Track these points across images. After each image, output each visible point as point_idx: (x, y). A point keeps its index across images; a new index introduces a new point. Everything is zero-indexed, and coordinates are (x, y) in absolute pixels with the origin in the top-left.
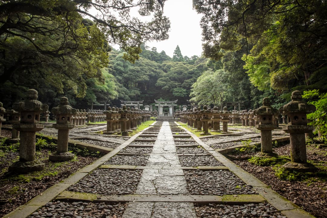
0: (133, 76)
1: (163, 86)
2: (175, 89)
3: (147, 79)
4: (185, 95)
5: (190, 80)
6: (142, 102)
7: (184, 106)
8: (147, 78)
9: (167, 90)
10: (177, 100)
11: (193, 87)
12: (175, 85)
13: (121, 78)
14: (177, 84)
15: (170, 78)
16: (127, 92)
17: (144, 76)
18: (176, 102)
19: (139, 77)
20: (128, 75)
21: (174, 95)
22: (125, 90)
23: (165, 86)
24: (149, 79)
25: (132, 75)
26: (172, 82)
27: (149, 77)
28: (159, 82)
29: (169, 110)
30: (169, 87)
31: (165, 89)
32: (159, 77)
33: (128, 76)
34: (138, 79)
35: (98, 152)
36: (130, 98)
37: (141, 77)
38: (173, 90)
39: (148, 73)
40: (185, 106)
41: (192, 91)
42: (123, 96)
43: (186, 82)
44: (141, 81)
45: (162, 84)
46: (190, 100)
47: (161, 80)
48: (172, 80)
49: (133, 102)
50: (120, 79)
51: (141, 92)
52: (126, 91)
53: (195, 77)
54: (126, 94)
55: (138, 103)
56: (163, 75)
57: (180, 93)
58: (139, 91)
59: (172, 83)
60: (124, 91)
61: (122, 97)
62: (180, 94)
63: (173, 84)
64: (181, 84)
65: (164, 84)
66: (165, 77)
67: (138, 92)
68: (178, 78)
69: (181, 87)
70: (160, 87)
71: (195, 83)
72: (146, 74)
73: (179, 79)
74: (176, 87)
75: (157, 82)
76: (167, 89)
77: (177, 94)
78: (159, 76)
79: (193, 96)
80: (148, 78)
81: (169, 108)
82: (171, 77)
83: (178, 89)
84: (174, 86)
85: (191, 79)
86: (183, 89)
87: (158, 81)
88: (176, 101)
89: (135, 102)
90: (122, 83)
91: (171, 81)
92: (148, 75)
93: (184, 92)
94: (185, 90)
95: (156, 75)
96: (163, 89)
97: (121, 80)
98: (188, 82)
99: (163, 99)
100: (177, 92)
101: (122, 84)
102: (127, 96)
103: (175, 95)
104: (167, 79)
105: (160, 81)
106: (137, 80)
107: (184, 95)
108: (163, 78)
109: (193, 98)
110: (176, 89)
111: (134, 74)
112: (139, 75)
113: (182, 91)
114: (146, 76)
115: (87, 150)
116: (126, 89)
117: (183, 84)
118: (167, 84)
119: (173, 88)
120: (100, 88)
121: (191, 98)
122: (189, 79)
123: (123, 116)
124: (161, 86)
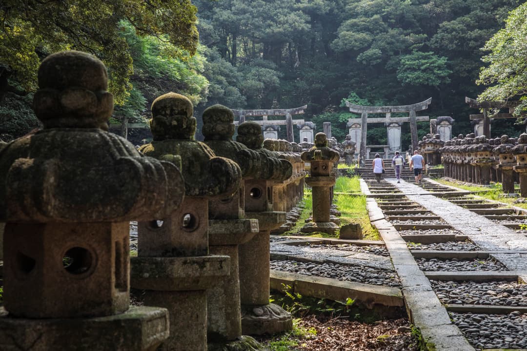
0: (253, 17)
1: (363, 50)
2: (406, 60)
3: (303, 25)
4: (443, 78)
5: (463, 22)
6: (302, 112)
7: (442, 120)
8: (299, 22)
9: (375, 62)
10: (428, 101)
11: (490, 48)
12: (404, 41)
13: (212, 27)
14: (410, 38)
15: (385, 18)
16: (235, 77)
17: (292, 16)
18: (424, 108)
19: (273, 20)
20: (234, 14)
21: (401, 82)
22: (227, 71)
23: (369, 47)
24: (310, 26)
25: (247, 15)
26: (392, 32)
27: (309, 19)
28: (346, 35)
29: (385, 135)
30: (383, 50)
31: (370, 59)
32: (343, 15)
33: (234, 17)
34: (269, 26)
35: (350, 301)
36: (244, 98)
37: (282, 18)
38: (398, 63)
39: (305, 5)
40: (446, 120)
41: (487, 65)
42: (223, 91)
43: (446, 30)
44: (280, 33)
45: (357, 44)
46: (481, 98)
47: (353, 26)
48: (392, 26)
49: (270, 111)
50: (205, 30)
51: (282, 75)
52: (231, 71)
53: (482, 9)
54: (230, 83)
55: (288, 115)
56: (359, 10)
57: (424, 71)
58: (276, 69)
59: (393, 36)
60: (222, 73)
61: (219, 93)
62: (426, 75)
63: (398, 41)
64: (428, 39)
65: (365, 40)
66: (366, 14)
67: (272, 75)
68: (415, 16)
69: (425, 49)
70: (349, 54)
71: (500, 35)
72: (299, 9)
73: (419, 20)
74: (407, 51)
75: (336, 37)
76: (377, 58)
77: (412, 76)
78: (343, 11)
79: (493, 82)
80: (307, 22)
81: (386, 127)
82: (389, 14)
83: (418, 59)
84: (403, 46)
85: (467, 18)
86: (435, 58)
87: (344, 32)
88: (425, 104)
89: (277, 113)
90: (214, 44)
91: (390, 30)
92: (306, 11)
93: (439, 68)
94: (442, 61)
95: (331, 10)
96: (361, 62)
97: (210, 35)
98: (453, 30)
99: (361, 98)
100: (412, 69)
101: (215, 47)
102: (235, 90)
103: (408, 80)
104: (376, 22)
105: (351, 33)
106: (268, 30)
107: (439, 77)
108: (359, 20)
109: (490, 90)
110: (408, 56)
111: (255, 11)
112: (272, 14)
113: (433, 63)
114: (299, 16)
115: (299, 296)
116: (229, 64)
117: (433, 39)
118: (373, 40)
119: (397, 53)
120: (158, 66)
121: (482, 88)
122: (458, 19)
123: (321, 171)
124: (352, 50)
